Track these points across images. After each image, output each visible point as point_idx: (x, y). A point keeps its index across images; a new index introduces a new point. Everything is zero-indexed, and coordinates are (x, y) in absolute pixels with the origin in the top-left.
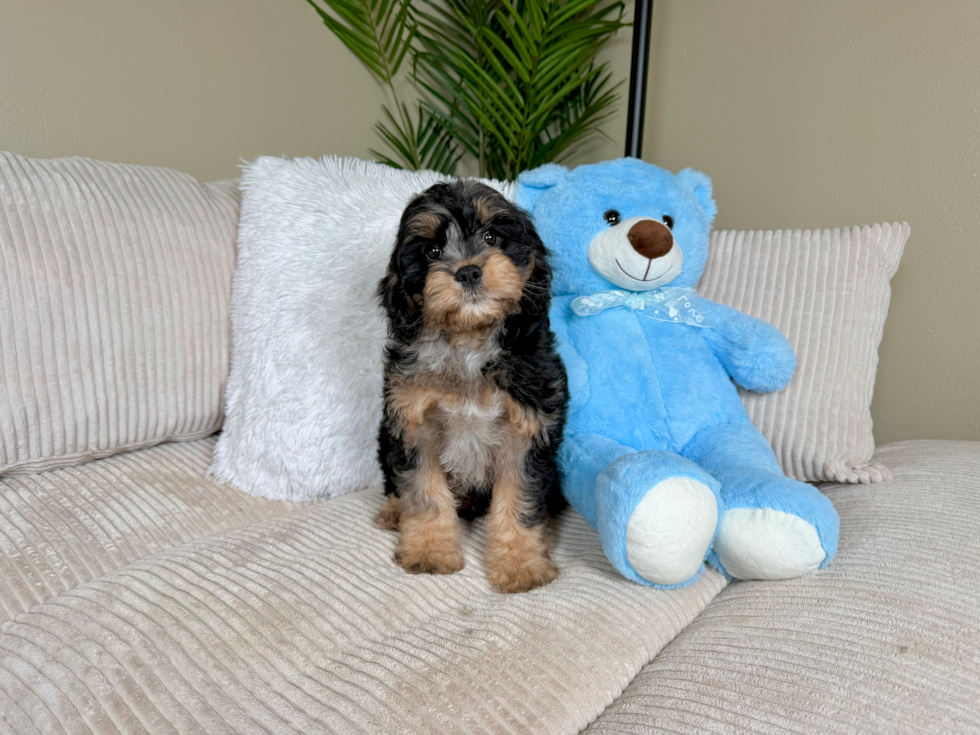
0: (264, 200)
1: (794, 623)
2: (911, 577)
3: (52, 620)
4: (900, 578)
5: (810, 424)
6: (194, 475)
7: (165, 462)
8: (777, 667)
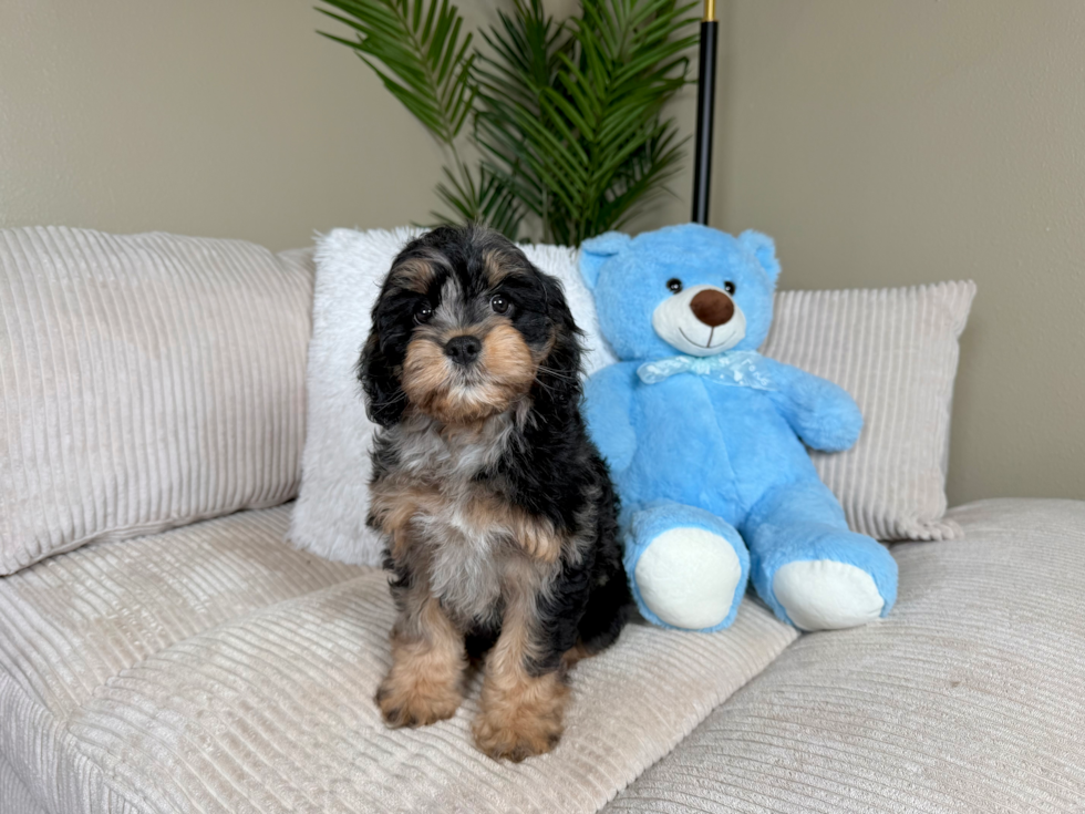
0: (339, 271)
1: (856, 665)
2: (969, 623)
3: (157, 673)
4: (959, 624)
5: (881, 482)
6: (272, 542)
7: (242, 529)
8: (836, 701)
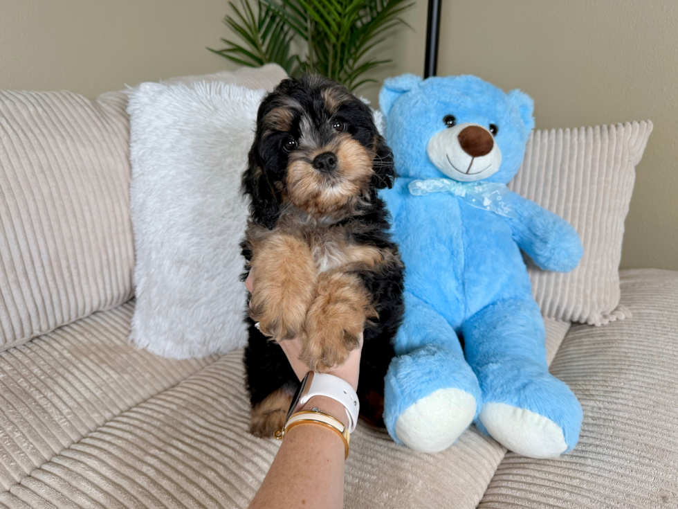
0: (149, 122)
7: (94, 332)
